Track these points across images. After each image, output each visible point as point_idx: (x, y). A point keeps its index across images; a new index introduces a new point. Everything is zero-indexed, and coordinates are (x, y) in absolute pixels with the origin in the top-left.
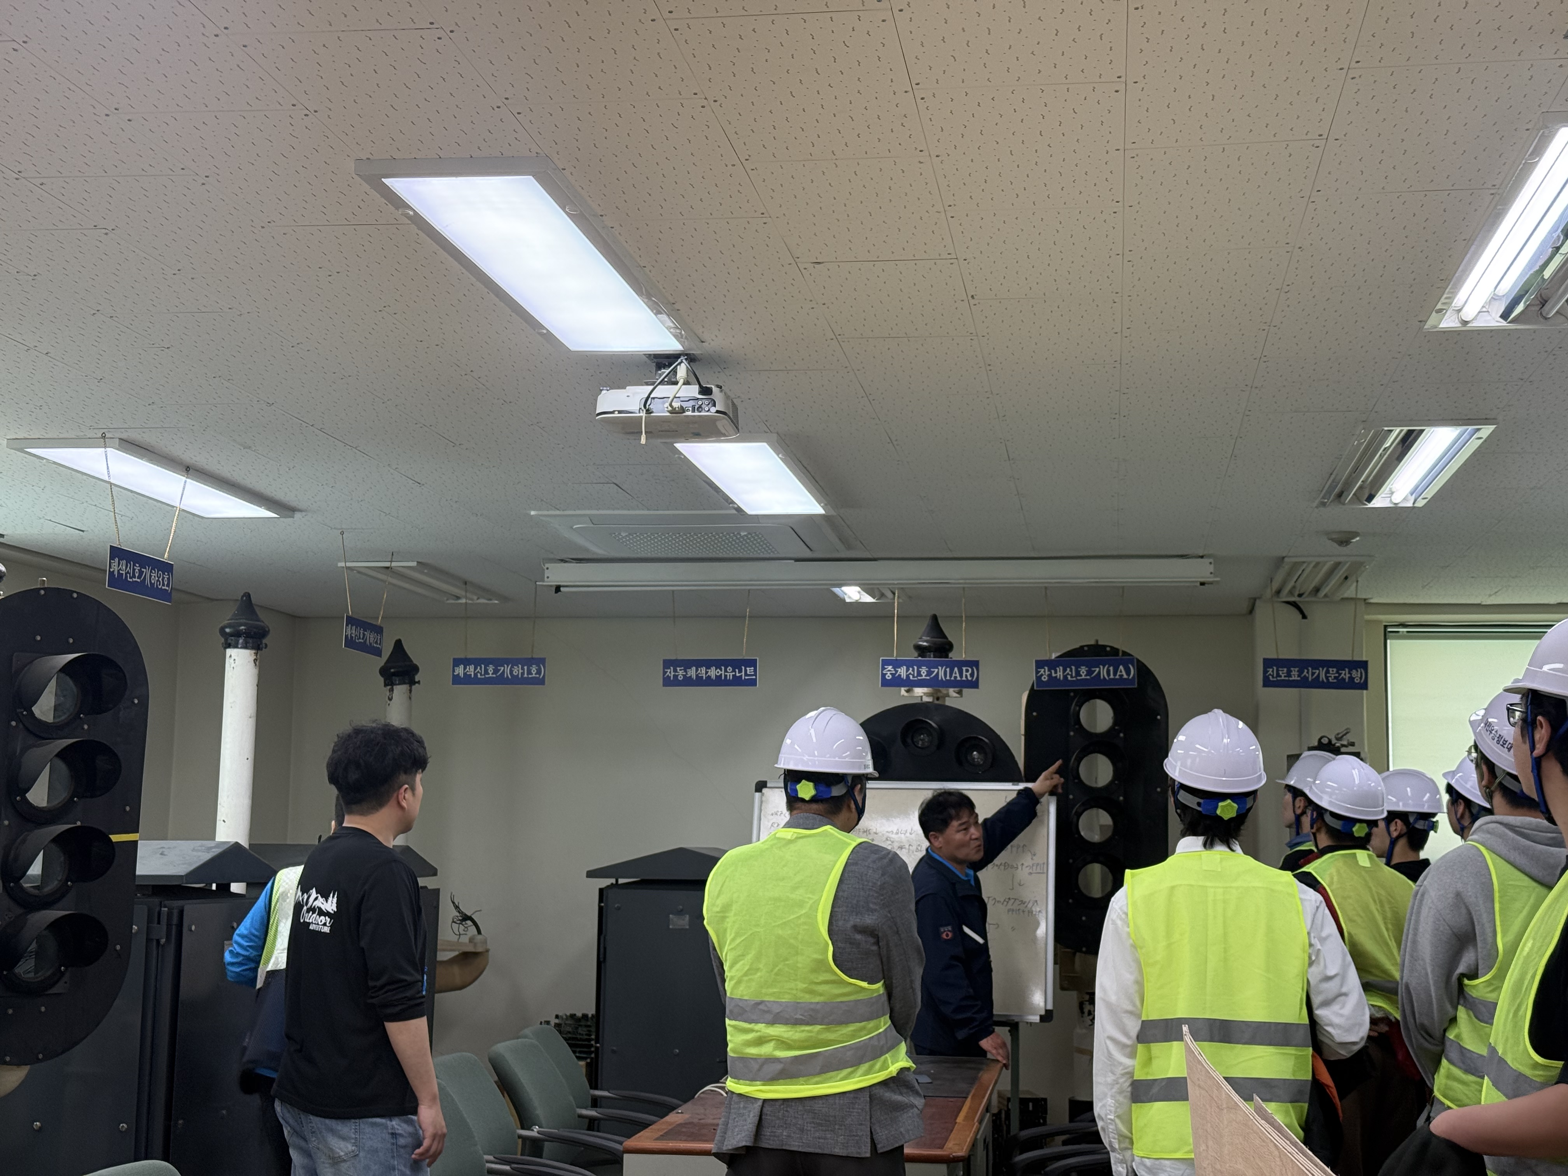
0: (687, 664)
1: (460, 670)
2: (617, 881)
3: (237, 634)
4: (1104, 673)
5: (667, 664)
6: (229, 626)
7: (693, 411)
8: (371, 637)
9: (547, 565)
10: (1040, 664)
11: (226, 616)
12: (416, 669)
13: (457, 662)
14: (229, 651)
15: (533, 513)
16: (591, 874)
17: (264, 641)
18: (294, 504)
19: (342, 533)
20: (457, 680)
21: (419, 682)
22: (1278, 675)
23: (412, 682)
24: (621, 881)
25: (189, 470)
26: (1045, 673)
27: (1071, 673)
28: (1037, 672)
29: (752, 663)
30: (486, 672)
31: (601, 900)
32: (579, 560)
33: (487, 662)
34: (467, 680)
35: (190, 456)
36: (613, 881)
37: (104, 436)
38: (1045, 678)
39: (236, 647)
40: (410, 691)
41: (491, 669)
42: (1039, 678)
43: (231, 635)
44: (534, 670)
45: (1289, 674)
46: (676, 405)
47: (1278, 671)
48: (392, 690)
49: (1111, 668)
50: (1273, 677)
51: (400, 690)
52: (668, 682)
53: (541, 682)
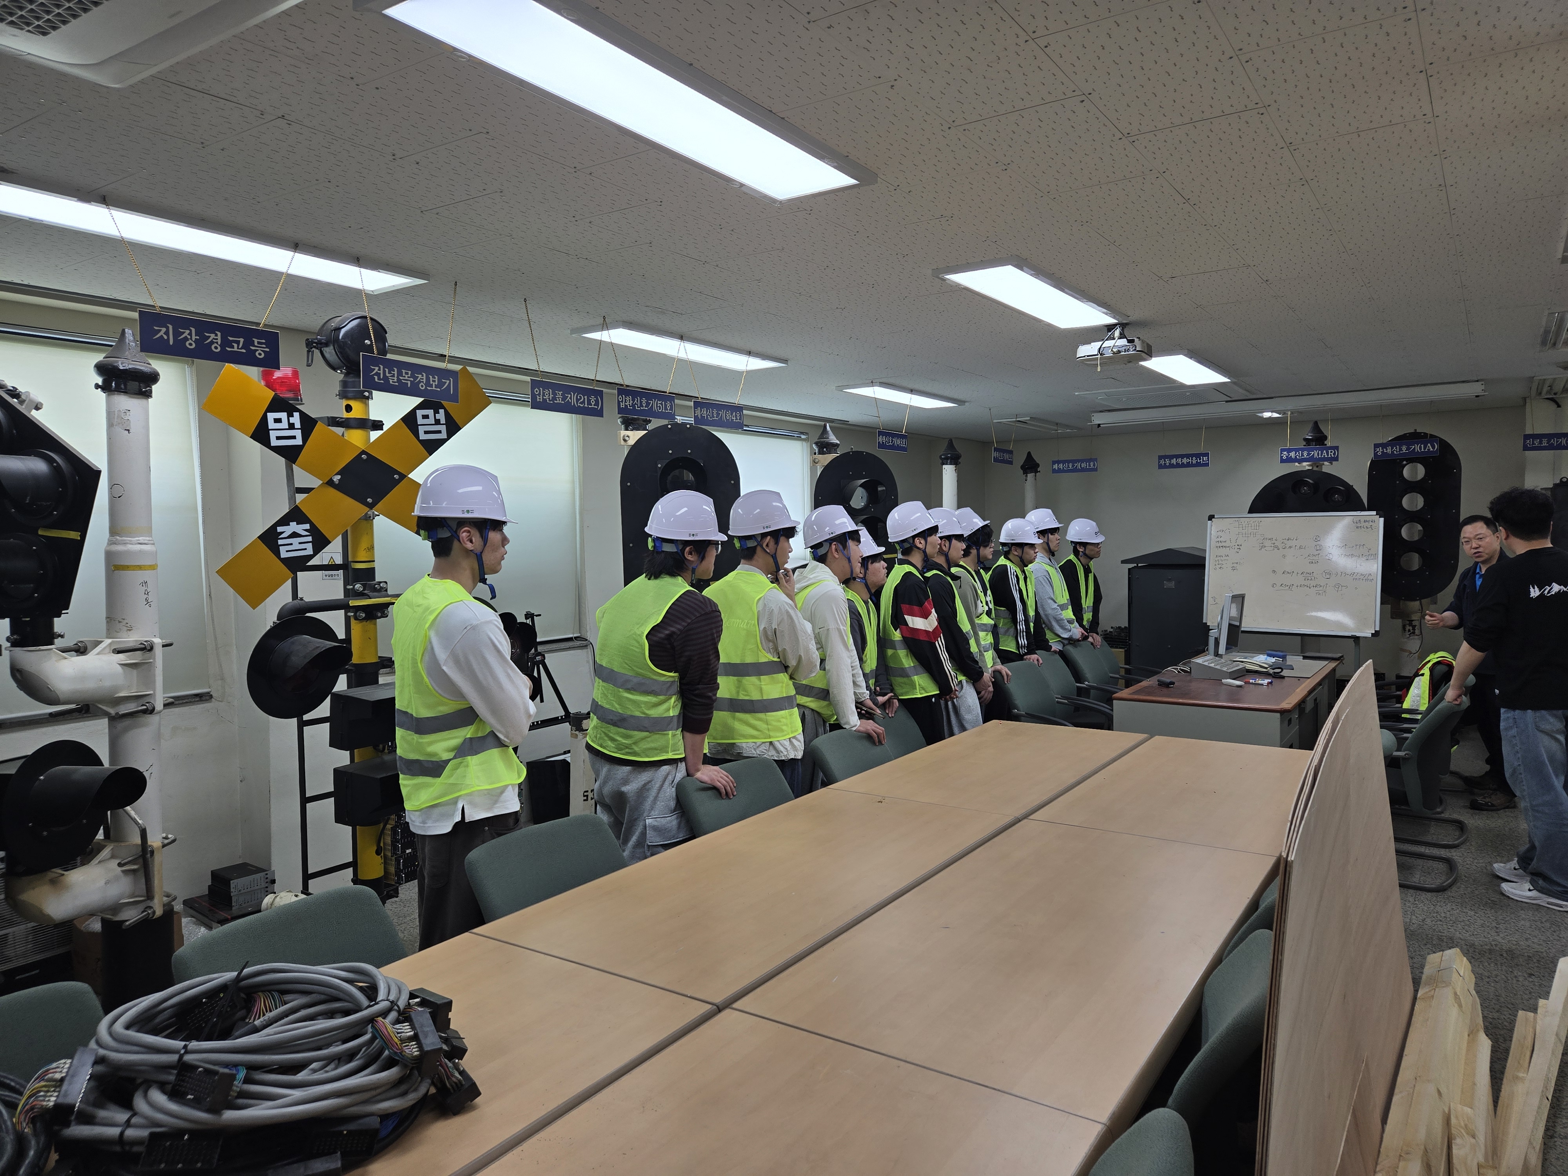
0: (1171, 457)
1: (1056, 467)
2: (1137, 565)
3: (947, 458)
4: (1417, 448)
5: (1160, 458)
6: (943, 455)
7: (1125, 352)
8: (1006, 456)
9: (1093, 414)
10: (1376, 446)
11: (942, 448)
12: (1038, 465)
13: (1054, 463)
14: (944, 466)
15: (1076, 394)
16: (1123, 562)
17: (959, 461)
18: (964, 400)
19: (990, 410)
20: (1054, 471)
21: (1039, 472)
22: (1533, 444)
23: (1036, 472)
24: (1139, 565)
25: (912, 391)
26: (1380, 450)
27: (1396, 450)
28: (1375, 450)
29: (1207, 455)
30: (1068, 467)
31: (1129, 574)
32: (1109, 411)
33: (1069, 462)
34: (1059, 471)
35: (911, 386)
36: (1136, 565)
37: (872, 382)
38: (1380, 453)
39: (947, 464)
40: (1036, 476)
41: (1070, 465)
42: (1375, 454)
43: (944, 459)
44: (1092, 464)
45: (1541, 443)
46: (1115, 350)
47: (1533, 441)
48: (1027, 476)
49: (1422, 446)
50: (1530, 445)
51: (1030, 476)
52: (1161, 467)
53: (1096, 470)
